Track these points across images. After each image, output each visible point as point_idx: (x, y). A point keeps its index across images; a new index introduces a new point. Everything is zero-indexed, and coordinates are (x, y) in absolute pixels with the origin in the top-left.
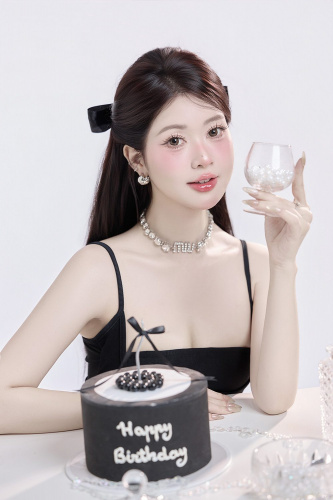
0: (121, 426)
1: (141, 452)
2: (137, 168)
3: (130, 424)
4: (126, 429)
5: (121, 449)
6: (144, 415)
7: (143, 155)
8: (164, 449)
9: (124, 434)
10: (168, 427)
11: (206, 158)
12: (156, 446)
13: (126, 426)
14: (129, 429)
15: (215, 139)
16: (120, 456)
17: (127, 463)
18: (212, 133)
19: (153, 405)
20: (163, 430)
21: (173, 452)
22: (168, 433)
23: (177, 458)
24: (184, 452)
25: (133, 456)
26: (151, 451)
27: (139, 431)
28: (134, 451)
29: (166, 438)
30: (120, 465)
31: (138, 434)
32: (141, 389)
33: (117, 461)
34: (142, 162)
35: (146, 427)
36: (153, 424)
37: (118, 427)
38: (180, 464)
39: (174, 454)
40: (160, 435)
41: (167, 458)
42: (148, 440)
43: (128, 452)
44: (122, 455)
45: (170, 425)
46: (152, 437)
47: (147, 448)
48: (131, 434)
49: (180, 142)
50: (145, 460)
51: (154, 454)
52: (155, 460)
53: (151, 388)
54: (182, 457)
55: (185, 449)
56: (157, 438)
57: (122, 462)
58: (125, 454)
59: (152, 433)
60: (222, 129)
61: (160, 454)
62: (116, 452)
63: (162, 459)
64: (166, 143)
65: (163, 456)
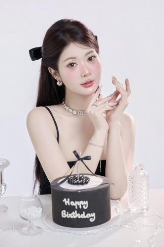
0: (65, 200)
1: (73, 213)
2: (56, 78)
3: (69, 199)
4: (67, 202)
5: (65, 211)
6: (75, 196)
7: (58, 72)
8: (84, 213)
9: (66, 204)
10: (86, 203)
11: (87, 72)
12: (80, 211)
13: (67, 200)
14: (68, 202)
15: (91, 62)
16: (64, 214)
17: (67, 217)
18: (90, 59)
19: (79, 192)
20: (84, 204)
21: (88, 214)
22: (86, 205)
23: (90, 218)
24: (94, 215)
25: (70, 214)
26: (77, 213)
27: (73, 203)
28: (70, 213)
29: (85, 208)
30: (64, 218)
31: (72, 205)
32: (77, 184)
33: (63, 216)
34: (58, 75)
35: (76, 202)
36: (79, 200)
37: (64, 201)
38: (92, 220)
39: (89, 215)
40: (82, 206)
41: (85, 217)
42: (76, 208)
43: (68, 213)
44: (65, 214)
45: (87, 202)
46: (78, 206)
47: (76, 211)
48: (69, 204)
49: (75, 65)
50: (75, 217)
51: (79, 214)
52: (79, 217)
53: (82, 184)
54: (93, 217)
55: (94, 214)
56: (80, 207)
57: (65, 217)
58: (66, 213)
59: (78, 205)
60: (95, 57)
61: (82, 215)
62: (62, 212)
63: (82, 217)
64: (68, 66)
65: (83, 216)
